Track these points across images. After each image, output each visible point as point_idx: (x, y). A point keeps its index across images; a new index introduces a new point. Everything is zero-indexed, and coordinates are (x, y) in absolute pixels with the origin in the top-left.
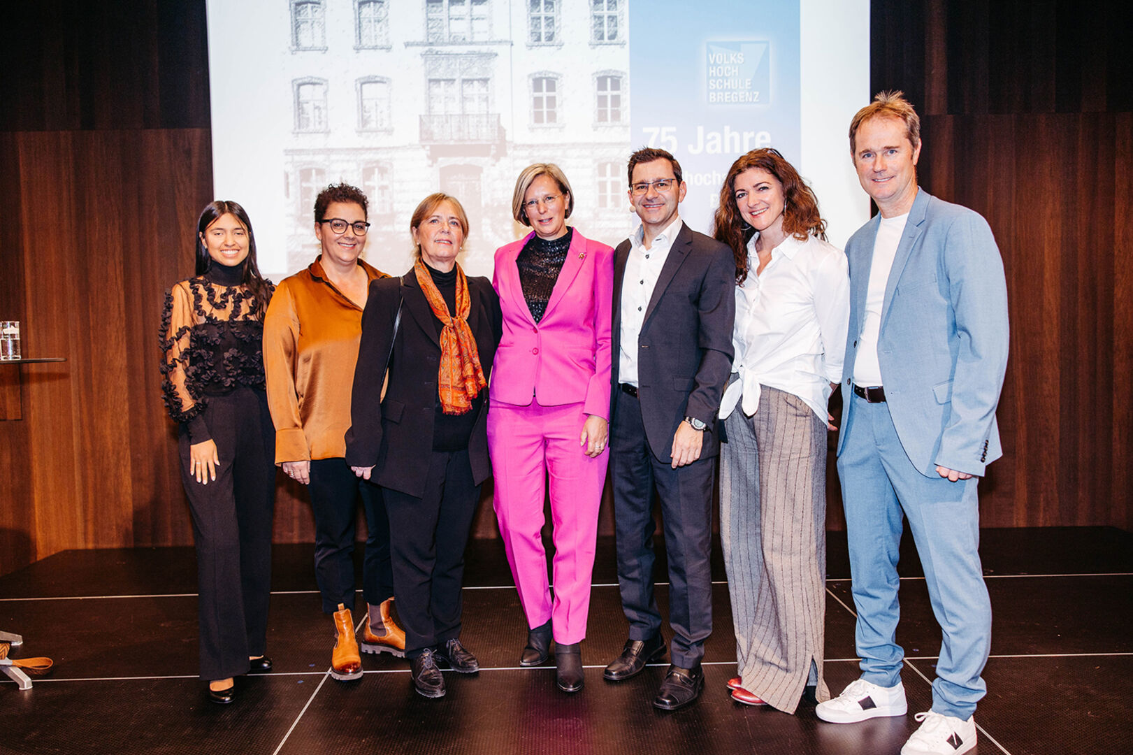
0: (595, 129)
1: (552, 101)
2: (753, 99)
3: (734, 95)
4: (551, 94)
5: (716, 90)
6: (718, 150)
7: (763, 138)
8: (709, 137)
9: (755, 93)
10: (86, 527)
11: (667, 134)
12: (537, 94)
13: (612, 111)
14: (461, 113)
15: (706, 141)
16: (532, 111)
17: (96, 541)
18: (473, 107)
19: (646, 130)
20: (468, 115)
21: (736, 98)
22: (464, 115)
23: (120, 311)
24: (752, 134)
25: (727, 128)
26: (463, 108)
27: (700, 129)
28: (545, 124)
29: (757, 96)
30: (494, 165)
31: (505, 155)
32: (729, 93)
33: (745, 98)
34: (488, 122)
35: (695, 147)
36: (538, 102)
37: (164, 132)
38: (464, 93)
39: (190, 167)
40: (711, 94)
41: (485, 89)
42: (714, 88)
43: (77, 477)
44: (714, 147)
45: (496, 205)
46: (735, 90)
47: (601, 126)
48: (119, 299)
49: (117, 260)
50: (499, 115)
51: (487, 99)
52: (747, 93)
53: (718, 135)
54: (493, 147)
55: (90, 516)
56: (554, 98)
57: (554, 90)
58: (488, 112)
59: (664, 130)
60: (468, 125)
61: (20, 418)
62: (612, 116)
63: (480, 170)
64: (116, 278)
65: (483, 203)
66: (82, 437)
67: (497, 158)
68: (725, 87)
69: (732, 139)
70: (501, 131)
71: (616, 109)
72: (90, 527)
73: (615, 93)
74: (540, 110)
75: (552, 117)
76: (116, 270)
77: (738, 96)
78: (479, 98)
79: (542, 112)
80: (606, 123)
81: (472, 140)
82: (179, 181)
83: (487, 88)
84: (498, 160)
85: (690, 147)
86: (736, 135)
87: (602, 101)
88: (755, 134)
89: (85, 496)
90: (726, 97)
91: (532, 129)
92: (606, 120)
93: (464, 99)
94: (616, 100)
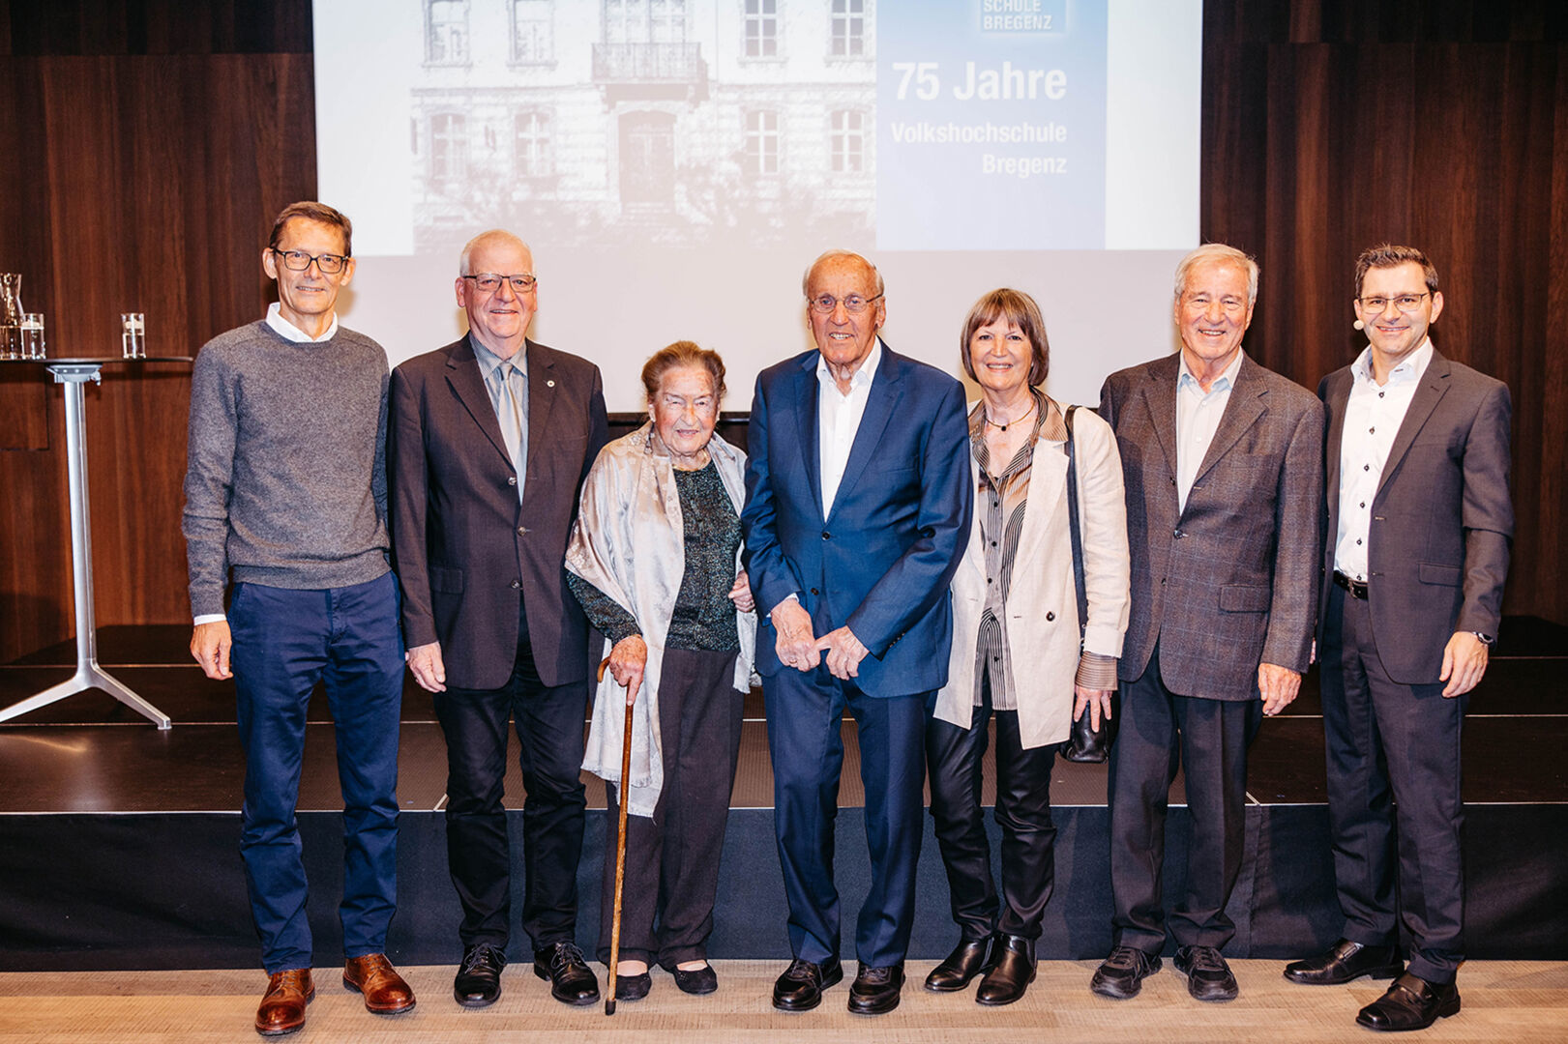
0: (829, 64)
1: (770, 27)
2: (1043, 25)
3: (1018, 20)
4: (770, 16)
5: (992, 13)
6: (995, 95)
7: (1056, 78)
8: (982, 77)
9: (1045, 17)
10: (134, 596)
11: (927, 71)
12: (751, 17)
13: (852, 40)
14: (648, 41)
15: (978, 83)
16: (744, 40)
17: (148, 613)
18: (665, 34)
19: (897, 66)
20: (657, 44)
21: (1020, 23)
22: (652, 44)
23: (179, 304)
24: (1041, 73)
25: (1007, 65)
26: (650, 34)
27: (971, 67)
28: (761, 56)
29: (1048, 22)
30: (691, 112)
31: (707, 98)
32: (1011, 17)
33: (1032, 24)
34: (684, 54)
35: (964, 91)
36: (751, 27)
37: (240, 59)
38: (653, 15)
39: (274, 108)
40: (986, 18)
41: (681, 8)
42: (991, 9)
43: (123, 529)
44: (988, 90)
45: (693, 166)
46: (1018, 13)
47: (837, 61)
48: (179, 288)
49: (177, 234)
50: (699, 44)
51: (682, 23)
52: (1035, 18)
53: (995, 75)
54: (690, 88)
55: (140, 582)
56: (773, 22)
57: (773, 11)
58: (684, 40)
59: (923, 66)
60: (658, 58)
61: (46, 446)
62: (852, 47)
63: (671, 119)
64: (175, 258)
65: (676, 164)
66: (129, 473)
67: (696, 102)
68: (1005, 9)
69: (1014, 80)
70: (702, 66)
71: (857, 37)
72: (140, 598)
73: (856, 15)
74: (755, 38)
75: (770, 47)
76: (174, 247)
77: (1023, 21)
78: (673, 21)
79: (757, 41)
80: (842, 57)
81: (664, 78)
82: (261, 126)
83: (684, 7)
84: (697, 106)
85: (957, 91)
86: (1019, 74)
87: (838, 26)
88: (1046, 73)
89: (133, 553)
90: (1006, 22)
91: (743, 64)
92: (844, 53)
93: (652, 22)
94: (857, 25)
